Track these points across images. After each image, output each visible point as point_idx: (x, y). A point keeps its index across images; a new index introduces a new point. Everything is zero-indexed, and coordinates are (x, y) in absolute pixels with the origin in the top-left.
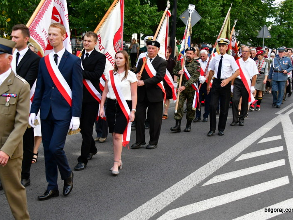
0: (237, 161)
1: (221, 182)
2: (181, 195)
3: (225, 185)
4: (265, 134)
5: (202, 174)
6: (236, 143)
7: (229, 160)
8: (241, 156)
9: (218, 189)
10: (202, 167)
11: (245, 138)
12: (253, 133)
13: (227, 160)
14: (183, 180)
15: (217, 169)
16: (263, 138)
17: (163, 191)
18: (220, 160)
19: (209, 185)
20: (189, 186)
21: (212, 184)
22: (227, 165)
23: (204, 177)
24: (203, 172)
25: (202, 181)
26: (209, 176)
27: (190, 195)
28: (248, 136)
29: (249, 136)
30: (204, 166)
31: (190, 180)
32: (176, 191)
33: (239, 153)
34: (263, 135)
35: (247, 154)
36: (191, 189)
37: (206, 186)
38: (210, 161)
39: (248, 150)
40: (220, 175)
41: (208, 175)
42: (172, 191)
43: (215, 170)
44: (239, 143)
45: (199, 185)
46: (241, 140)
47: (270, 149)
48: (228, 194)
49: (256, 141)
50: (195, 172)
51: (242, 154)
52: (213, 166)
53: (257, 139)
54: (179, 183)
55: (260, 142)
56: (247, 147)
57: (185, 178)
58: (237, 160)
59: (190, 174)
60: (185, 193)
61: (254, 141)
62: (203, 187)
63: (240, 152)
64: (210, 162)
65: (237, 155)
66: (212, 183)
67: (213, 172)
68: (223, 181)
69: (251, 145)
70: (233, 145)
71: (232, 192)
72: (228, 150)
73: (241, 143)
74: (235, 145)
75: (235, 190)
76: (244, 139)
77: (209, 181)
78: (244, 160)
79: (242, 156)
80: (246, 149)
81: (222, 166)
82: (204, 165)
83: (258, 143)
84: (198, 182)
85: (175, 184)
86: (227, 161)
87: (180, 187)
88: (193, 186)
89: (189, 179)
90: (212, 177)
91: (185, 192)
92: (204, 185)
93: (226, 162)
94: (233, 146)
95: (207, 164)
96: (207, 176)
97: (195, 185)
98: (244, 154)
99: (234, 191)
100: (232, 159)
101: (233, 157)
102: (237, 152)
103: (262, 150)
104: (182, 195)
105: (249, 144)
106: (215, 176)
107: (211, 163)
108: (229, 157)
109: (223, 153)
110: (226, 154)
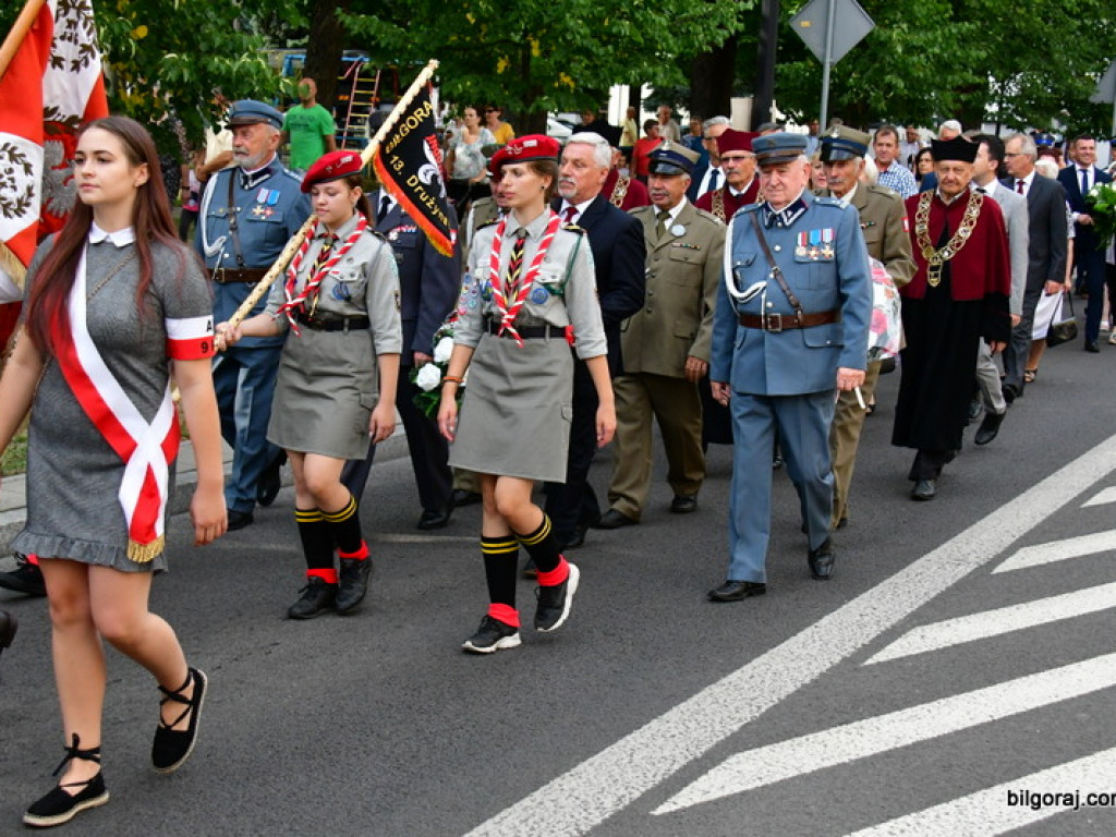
0: (998, 574)
1: (938, 650)
2: (783, 697)
3: (953, 662)
4: (1113, 473)
5: (866, 619)
6: (999, 506)
7: (969, 570)
8: (1016, 556)
9: (924, 678)
10: (866, 595)
11: (1035, 488)
12: (1066, 469)
13: (960, 568)
14: (793, 639)
15: (922, 602)
16: (1103, 488)
17: (713, 681)
18: (935, 568)
19: (889, 663)
20: (815, 664)
21: (901, 659)
22: (960, 586)
23: (873, 632)
24: (869, 611)
25: (863, 645)
26: (893, 627)
27: (817, 698)
28: (1044, 477)
29: (1050, 480)
30: (875, 589)
31: (818, 643)
32: (763, 681)
33: (1009, 541)
34: (1106, 476)
35: (1041, 546)
36: (821, 674)
37: (879, 664)
38: (897, 572)
39: (1044, 532)
40: (935, 625)
41: (888, 625)
42: (746, 682)
43: (916, 607)
44: (1008, 505)
45: (852, 662)
46: (1017, 495)
48: (963, 696)
49: (1075, 498)
50: (839, 611)
51: (1022, 546)
52: (907, 589)
53: (1080, 491)
54: (775, 650)
55: (1092, 502)
56: (1040, 519)
57: (801, 635)
58: (1000, 569)
59: (820, 618)
60: (798, 691)
61: (1070, 498)
62: (866, 667)
63: (1013, 540)
64: (899, 574)
65: (1000, 550)
66: (903, 655)
67: (909, 611)
68: (945, 649)
69: (1058, 513)
70: (988, 513)
71: (979, 687)
72: (966, 532)
73: (1017, 503)
74: (994, 510)
75: (992, 682)
76: (1029, 492)
77: (889, 647)
78: (1027, 570)
79: (1021, 552)
80: (1037, 527)
81: (943, 589)
82: (874, 584)
83: (1083, 506)
84: (848, 650)
85: (758, 655)
86: (963, 571)
87: (781, 667)
88: (829, 665)
89: (816, 638)
90: (904, 632)
91: (799, 685)
92: (869, 662)
93: (960, 576)
94: (989, 517)
95: (887, 581)
96: (883, 629)
97: (837, 659)
98: (1028, 545)
99: (985, 686)
100: (982, 563)
101: (983, 558)
102: (1003, 538)
103: (1096, 532)
104: (788, 696)
105: (1051, 510)
106: (914, 626)
107: (899, 578)
108: (972, 558)
109: (949, 543)
110: (959, 545)
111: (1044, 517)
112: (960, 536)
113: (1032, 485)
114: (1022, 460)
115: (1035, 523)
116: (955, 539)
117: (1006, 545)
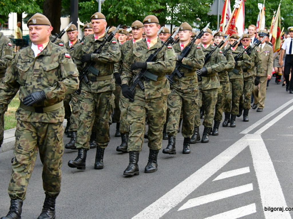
0: (180, 211)
4: (225, 166)
6: (179, 183)
7: (168, 210)
8: (187, 203)
11: (194, 174)
12: (206, 166)
13: (165, 209)
16: (221, 173)
18: (154, 210)
22: (165, 217)
28: (197, 170)
29: (199, 171)
33: (184, 197)
34: (222, 168)
35: (197, 198)
39: (198, 192)
44: (183, 182)
46: (187, 178)
47: (232, 189)
49: (210, 178)
51: (190, 199)
53: (212, 175)
55: (217, 179)
56: (196, 187)
58: (181, 208)
61: (208, 178)
63: (186, 196)
64: (140, 213)
65: (181, 201)
69: (203, 184)
70: (175, 186)
72: (166, 194)
73: (187, 181)
74: (177, 185)
76: (191, 176)
78: (192, 208)
79: (189, 201)
80: (195, 190)
81: (158, 218)
83: (214, 180)
93: (165, 213)
94: (176, 187)
98: (192, 198)
100: (174, 207)
102: (182, 196)
103: (219, 191)
105: (200, 183)
108: (169, 205)
109: (160, 199)
110: (164, 200)
111: (198, 186)
112: (164, 196)
113: (193, 173)
114: (188, 163)
115: (194, 189)
116: (162, 197)
117: (183, 199)
